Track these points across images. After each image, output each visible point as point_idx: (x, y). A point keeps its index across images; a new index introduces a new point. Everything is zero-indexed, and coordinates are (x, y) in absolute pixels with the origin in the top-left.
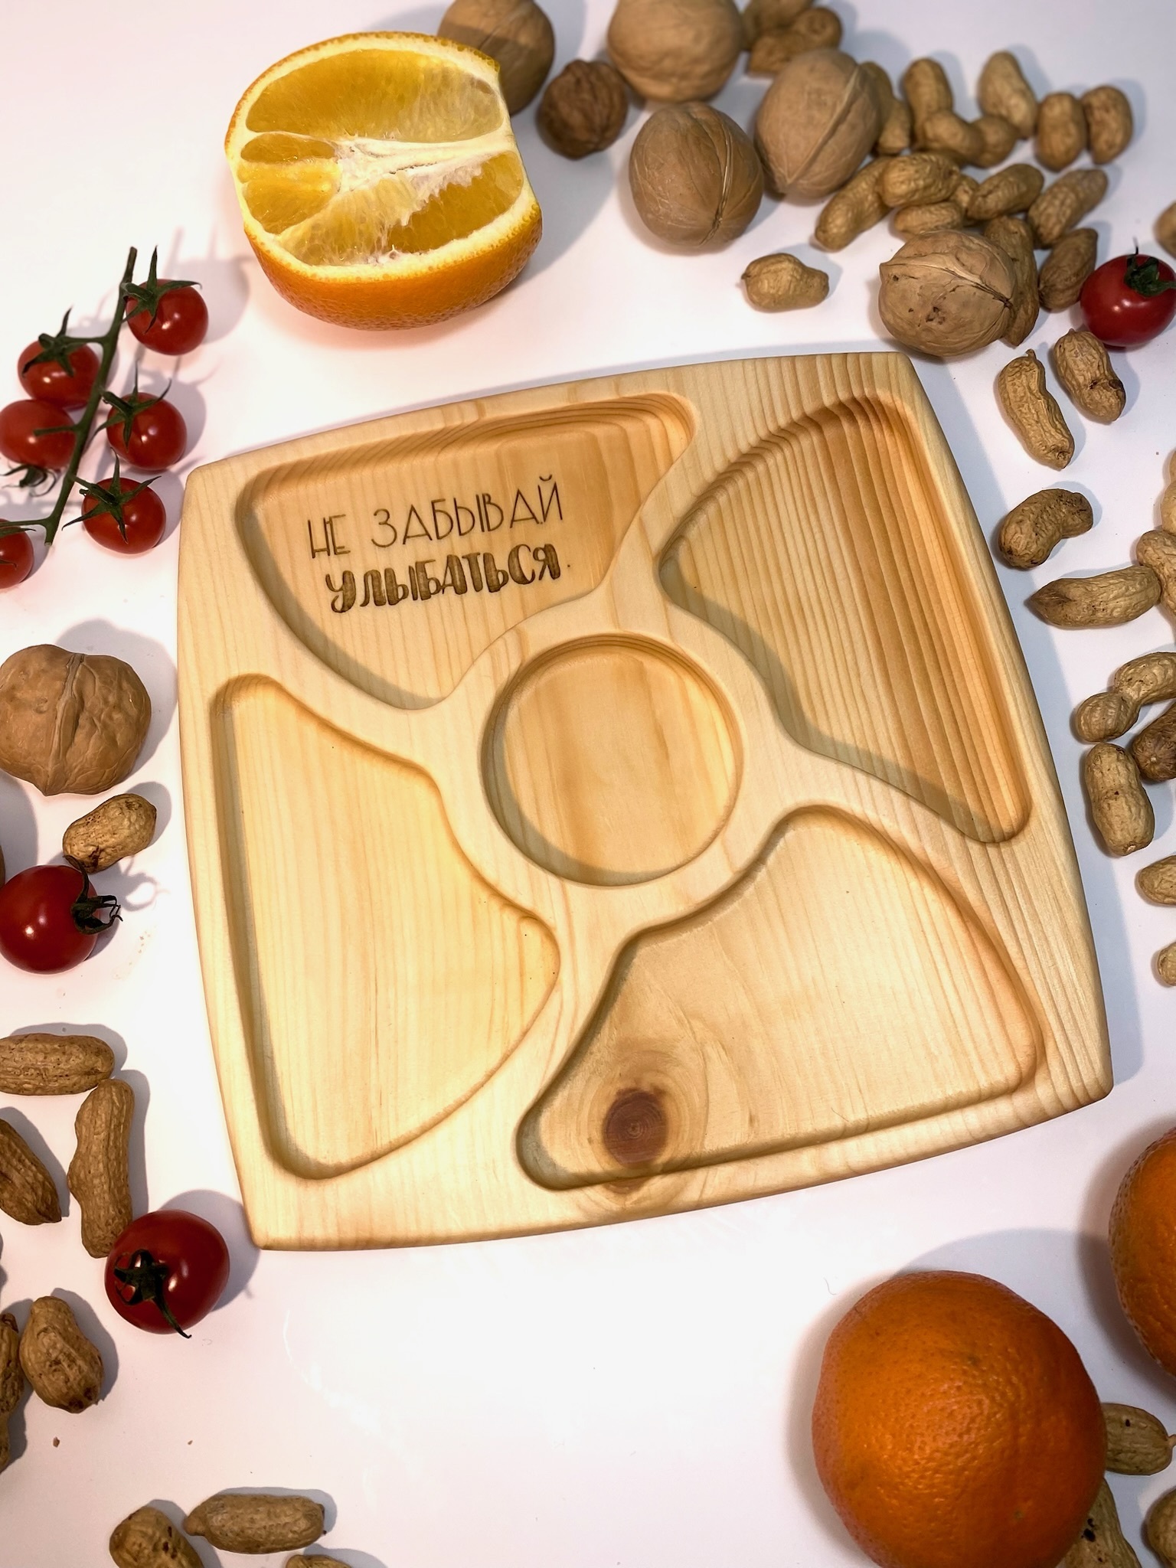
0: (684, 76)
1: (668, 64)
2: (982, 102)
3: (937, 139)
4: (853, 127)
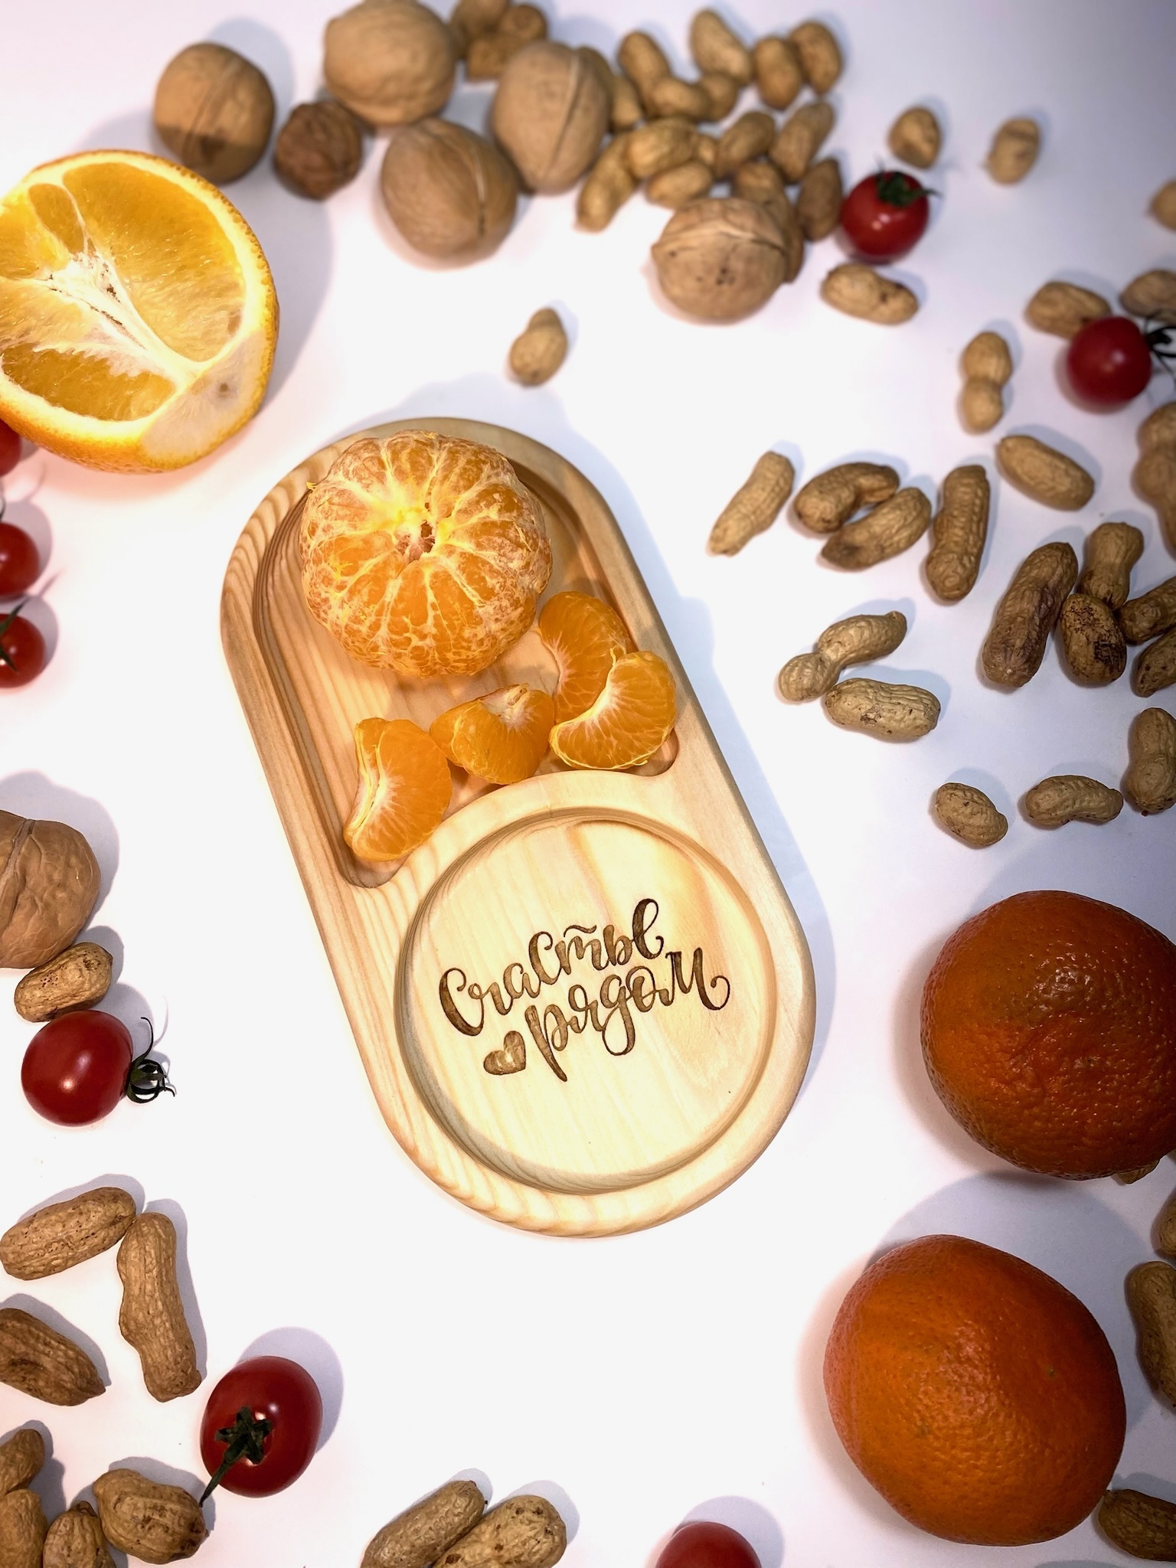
0: (411, 97)
1: (392, 88)
2: (698, 61)
3: (667, 104)
4: (586, 110)
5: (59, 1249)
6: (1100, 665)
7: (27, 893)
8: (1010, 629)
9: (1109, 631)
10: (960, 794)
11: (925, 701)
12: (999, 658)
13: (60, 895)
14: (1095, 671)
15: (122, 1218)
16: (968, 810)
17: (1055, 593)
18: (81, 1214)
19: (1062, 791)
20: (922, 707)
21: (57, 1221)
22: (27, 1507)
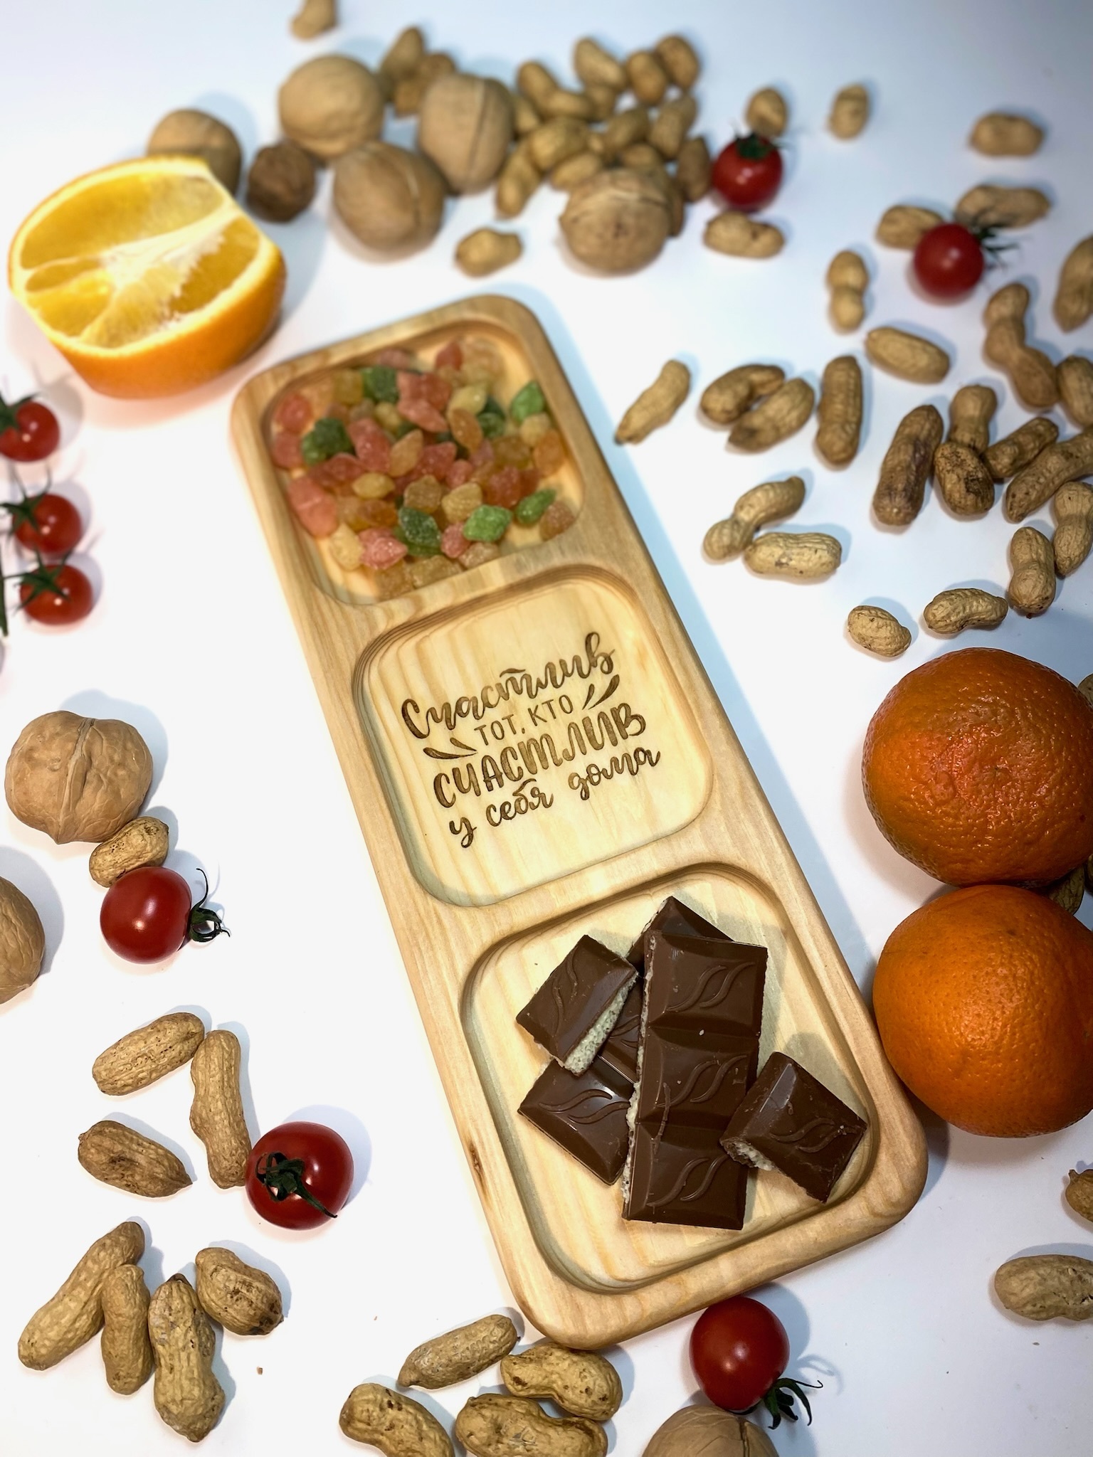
2: (581, 75)
3: (558, 109)
4: (493, 121)
5: (144, 1063)
6: (971, 496)
7: (93, 771)
8: (892, 477)
9: (975, 468)
10: (866, 612)
11: (827, 542)
12: (886, 501)
13: (121, 773)
14: (969, 503)
15: (193, 1034)
16: (875, 624)
17: (926, 445)
18: (159, 1031)
19: (952, 600)
20: (825, 547)
21: (139, 1040)
22: (132, 1278)
